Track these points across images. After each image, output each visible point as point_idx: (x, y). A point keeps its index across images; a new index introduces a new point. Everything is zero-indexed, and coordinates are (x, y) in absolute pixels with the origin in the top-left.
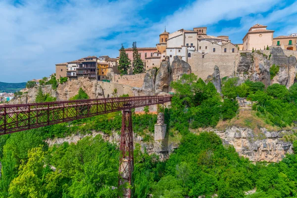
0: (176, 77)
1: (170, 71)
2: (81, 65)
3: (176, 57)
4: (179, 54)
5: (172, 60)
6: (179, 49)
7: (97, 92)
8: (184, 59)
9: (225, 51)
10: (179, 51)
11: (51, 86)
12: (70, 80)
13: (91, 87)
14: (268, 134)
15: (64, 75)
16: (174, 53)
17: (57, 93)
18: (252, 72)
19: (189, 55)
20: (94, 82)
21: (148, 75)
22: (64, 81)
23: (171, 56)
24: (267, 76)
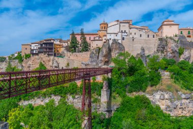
0: (114, 55)
1: (110, 50)
2: (42, 45)
3: (114, 40)
4: (116, 38)
5: (111, 42)
6: (116, 34)
7: (54, 65)
8: (120, 41)
9: (148, 37)
10: (116, 35)
11: (17, 60)
12: (33, 56)
13: (49, 61)
14: (183, 96)
15: (28, 52)
16: (113, 37)
17: (22, 66)
18: (166, 52)
19: (123, 39)
20: (52, 57)
21: (93, 53)
22: (28, 56)
23: (110, 39)
24: (177, 55)
